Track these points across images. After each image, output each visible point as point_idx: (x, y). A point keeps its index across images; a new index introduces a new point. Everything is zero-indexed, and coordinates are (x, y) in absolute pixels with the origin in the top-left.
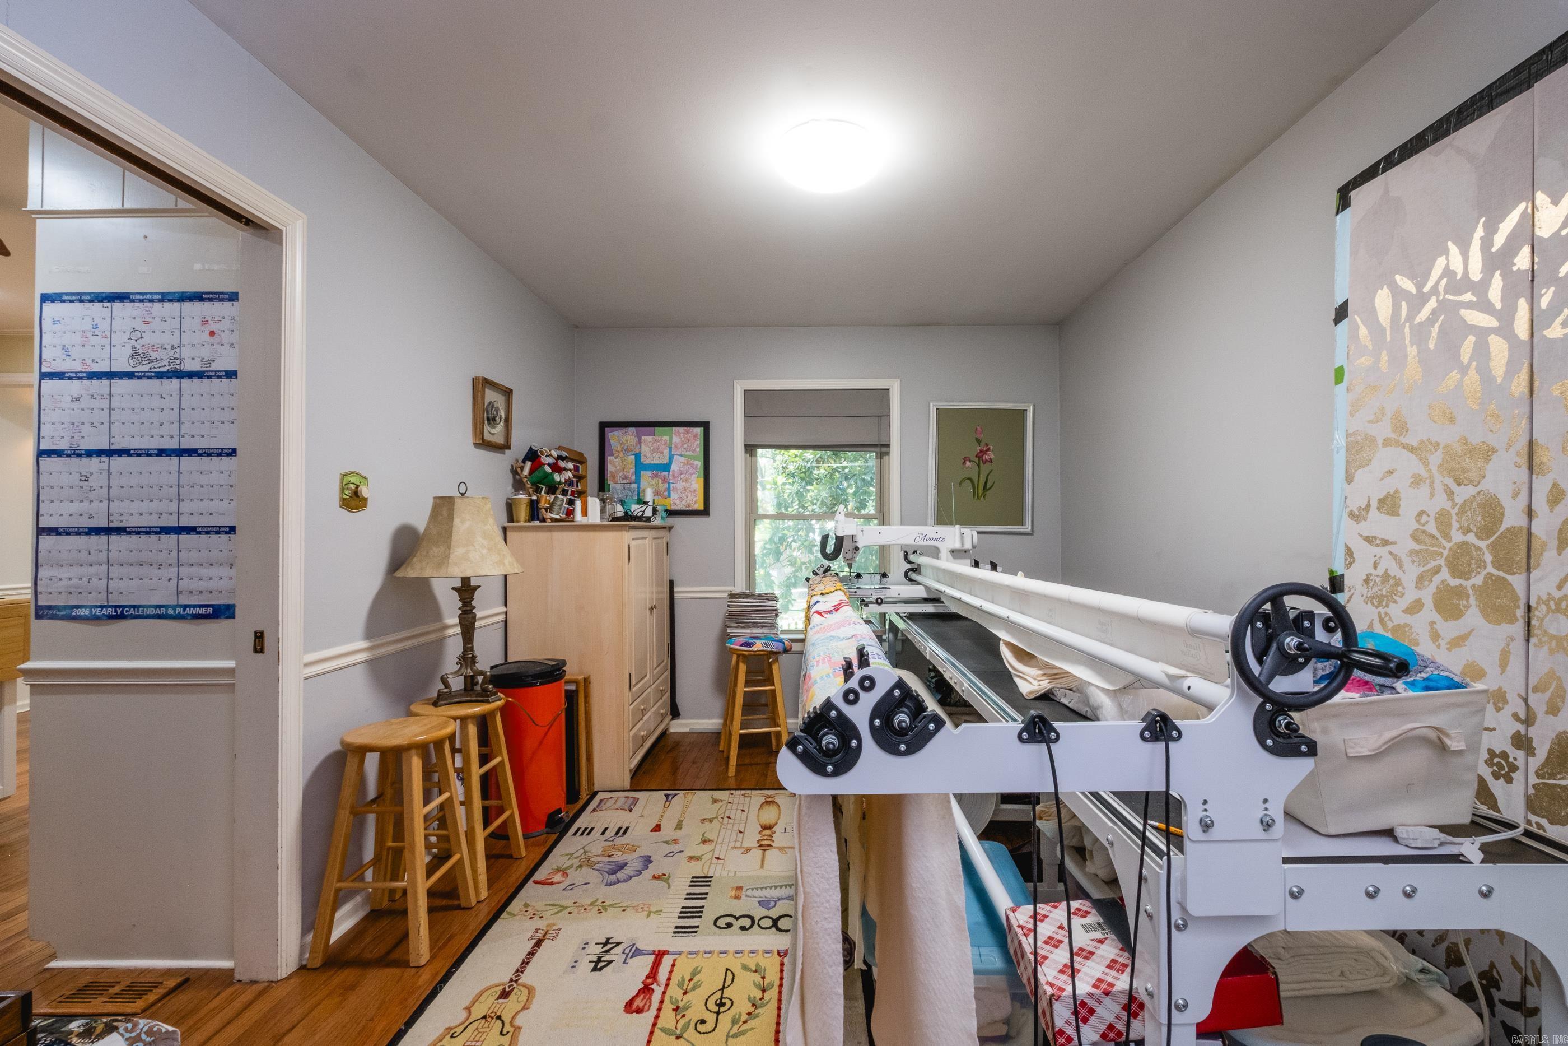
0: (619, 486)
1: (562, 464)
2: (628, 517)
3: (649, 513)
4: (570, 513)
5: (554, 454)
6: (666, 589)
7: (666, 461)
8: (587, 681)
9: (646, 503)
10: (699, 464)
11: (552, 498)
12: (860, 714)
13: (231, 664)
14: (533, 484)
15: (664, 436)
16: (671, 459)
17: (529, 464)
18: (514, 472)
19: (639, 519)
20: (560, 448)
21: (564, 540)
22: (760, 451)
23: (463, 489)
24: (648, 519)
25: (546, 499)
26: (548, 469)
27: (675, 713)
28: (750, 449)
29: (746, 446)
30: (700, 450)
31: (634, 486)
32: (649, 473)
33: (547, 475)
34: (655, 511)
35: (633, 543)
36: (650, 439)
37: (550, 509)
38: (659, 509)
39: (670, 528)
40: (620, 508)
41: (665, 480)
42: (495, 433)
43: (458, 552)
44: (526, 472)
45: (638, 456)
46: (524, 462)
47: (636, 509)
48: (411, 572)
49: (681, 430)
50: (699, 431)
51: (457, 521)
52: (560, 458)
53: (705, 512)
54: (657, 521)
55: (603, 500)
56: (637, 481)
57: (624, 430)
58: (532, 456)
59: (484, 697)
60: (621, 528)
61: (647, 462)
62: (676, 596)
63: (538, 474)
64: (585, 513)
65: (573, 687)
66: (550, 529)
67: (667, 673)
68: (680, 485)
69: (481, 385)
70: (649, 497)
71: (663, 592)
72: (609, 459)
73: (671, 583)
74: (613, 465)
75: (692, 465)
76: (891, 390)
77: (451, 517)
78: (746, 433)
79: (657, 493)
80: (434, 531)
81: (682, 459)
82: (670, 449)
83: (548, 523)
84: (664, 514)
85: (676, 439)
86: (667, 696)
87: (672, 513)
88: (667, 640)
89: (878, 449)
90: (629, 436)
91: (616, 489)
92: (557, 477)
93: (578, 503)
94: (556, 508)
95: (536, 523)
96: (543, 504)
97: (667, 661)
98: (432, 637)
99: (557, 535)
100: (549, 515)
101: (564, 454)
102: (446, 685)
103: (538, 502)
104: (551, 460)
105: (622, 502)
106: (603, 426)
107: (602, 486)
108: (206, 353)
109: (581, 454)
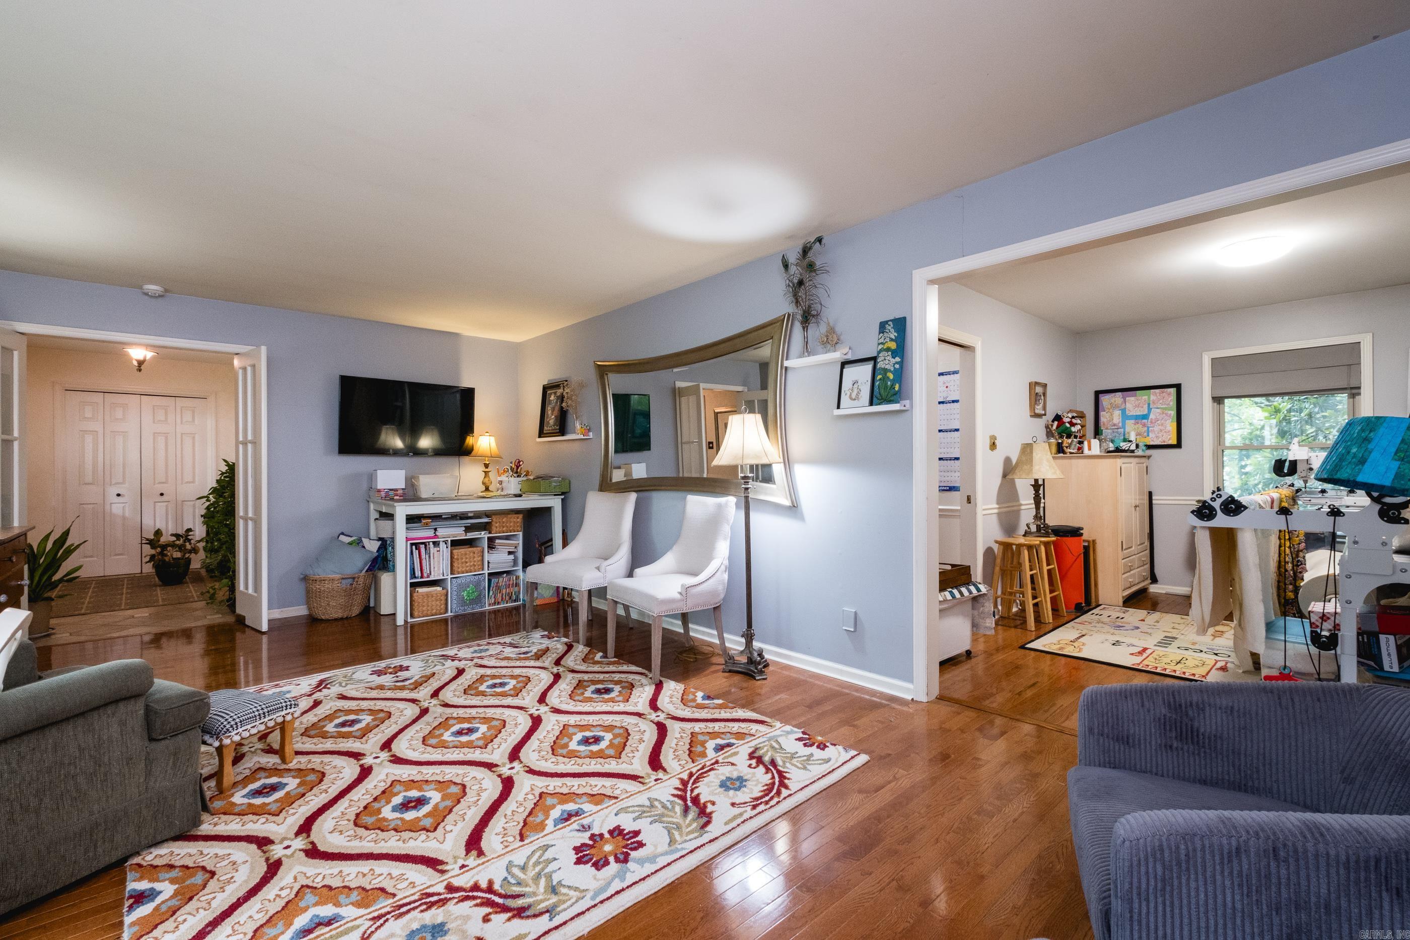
0: (1109, 431)
1: (1074, 421)
2: (1118, 450)
3: (1133, 447)
4: (1080, 449)
5: (1070, 415)
6: (1146, 497)
7: (1146, 412)
8: (1094, 541)
9: (1130, 441)
10: (1173, 413)
11: (1070, 441)
12: (1217, 505)
13: (959, 508)
14: (1059, 434)
15: (1143, 396)
16: (1149, 410)
17: (1056, 423)
18: (1047, 427)
19: (1124, 451)
20: (1071, 411)
21: (1078, 464)
22: (1226, 401)
23: (1035, 439)
24: (1133, 451)
25: (1066, 442)
26: (1068, 425)
27: (1154, 580)
28: (1218, 400)
29: (1214, 398)
30: (1173, 404)
31: (1122, 430)
32: (1133, 421)
33: (1067, 428)
34: (1137, 446)
35: (1123, 466)
36: (1133, 398)
37: (1069, 446)
38: (1141, 444)
39: (1149, 457)
40: (1111, 445)
41: (1144, 425)
42: (1039, 409)
43: (1036, 468)
44: (1054, 427)
45: (1124, 411)
46: (1053, 421)
47: (1124, 446)
48: (1010, 477)
49: (1157, 391)
50: (1173, 391)
51: (1034, 454)
52: (1073, 417)
53: (1178, 445)
54: (1139, 452)
55: (1100, 440)
56: (1124, 427)
57: (1113, 394)
58: (1058, 418)
59: (1047, 535)
60: (1115, 457)
61: (1131, 414)
62: (1154, 502)
63: (1061, 428)
64: (1090, 449)
65: (1086, 544)
66: (1070, 458)
67: (1148, 552)
68: (1156, 428)
69: (1033, 385)
70: (1132, 437)
71: (1143, 499)
72: (1102, 414)
73: (1150, 494)
74: (1104, 417)
75: (1166, 414)
76: (1362, 344)
77: (1031, 452)
78: (1213, 388)
79: (1138, 434)
80: (1024, 458)
81: (1158, 410)
82: (1149, 405)
83: (1068, 455)
84: (1144, 448)
85: (1153, 398)
86: (1148, 566)
87: (1150, 447)
88: (1147, 530)
89: (1348, 391)
90: (1117, 398)
91: (1106, 432)
92: (1073, 429)
93: (1086, 443)
94: (1073, 446)
95: (1062, 455)
96: (1065, 444)
97: (1147, 543)
98: (1015, 508)
99: (1074, 461)
100: (1069, 450)
101: (1075, 415)
102: (1029, 528)
103: (1062, 443)
104: (1068, 420)
105: (1112, 441)
106: (1097, 394)
107: (1097, 432)
108: (945, 395)
109: (1082, 412)
